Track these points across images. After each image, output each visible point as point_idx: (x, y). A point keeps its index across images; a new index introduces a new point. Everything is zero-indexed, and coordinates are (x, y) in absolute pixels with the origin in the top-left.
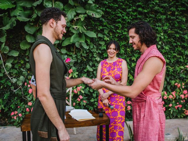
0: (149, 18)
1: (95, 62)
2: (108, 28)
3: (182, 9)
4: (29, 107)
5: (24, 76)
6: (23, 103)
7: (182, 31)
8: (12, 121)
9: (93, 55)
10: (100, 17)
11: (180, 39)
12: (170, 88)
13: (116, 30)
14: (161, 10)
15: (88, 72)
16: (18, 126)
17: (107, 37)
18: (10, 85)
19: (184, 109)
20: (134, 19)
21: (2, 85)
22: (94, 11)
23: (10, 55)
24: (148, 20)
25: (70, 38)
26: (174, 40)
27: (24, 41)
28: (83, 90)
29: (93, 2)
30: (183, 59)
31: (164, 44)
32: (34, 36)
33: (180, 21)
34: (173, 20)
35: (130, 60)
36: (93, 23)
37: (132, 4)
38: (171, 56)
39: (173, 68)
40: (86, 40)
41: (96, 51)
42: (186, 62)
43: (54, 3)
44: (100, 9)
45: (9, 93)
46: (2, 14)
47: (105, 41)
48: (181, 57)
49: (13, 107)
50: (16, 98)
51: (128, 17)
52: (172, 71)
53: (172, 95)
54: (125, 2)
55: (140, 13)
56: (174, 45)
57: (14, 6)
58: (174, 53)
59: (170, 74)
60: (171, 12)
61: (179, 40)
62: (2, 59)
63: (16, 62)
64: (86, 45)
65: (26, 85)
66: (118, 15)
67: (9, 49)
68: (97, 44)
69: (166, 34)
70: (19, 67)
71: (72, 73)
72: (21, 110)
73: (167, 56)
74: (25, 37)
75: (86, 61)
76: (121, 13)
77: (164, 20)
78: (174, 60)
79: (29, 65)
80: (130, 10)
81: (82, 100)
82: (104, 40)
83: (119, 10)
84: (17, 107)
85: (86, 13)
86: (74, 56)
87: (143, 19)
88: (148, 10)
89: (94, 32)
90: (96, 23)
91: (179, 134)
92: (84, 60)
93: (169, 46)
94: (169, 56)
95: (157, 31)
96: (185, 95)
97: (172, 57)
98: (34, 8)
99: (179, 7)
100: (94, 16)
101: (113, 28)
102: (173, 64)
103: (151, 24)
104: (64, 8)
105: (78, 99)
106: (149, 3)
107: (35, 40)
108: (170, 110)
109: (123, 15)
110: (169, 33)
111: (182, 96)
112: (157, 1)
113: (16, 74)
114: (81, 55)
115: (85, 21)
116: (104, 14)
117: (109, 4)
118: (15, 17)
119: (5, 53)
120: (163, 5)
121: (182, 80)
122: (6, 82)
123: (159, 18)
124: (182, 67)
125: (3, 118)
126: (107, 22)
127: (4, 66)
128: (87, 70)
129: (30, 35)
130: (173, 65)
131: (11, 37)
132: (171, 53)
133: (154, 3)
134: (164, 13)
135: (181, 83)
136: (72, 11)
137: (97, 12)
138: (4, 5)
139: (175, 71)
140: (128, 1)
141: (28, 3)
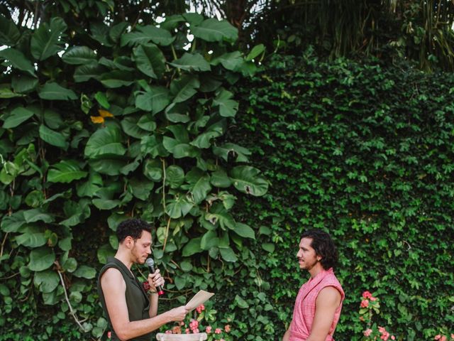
0: (373, 192)
1: (254, 288)
2: (281, 214)
3: (451, 169)
7: (452, 218)
9: (249, 272)
10: (262, 194)
11: (449, 235)
13: (299, 219)
14: (401, 172)
15: (238, 309)
17: (279, 236)
18: (79, 338)
20: (340, 193)
21: (62, 337)
22: (250, 181)
23: (79, 277)
24: (372, 196)
25: (198, 238)
26: (433, 238)
27: (104, 247)
31: (410, 247)
33: (445, 196)
34: (432, 192)
36: (249, 204)
38: (425, 273)
39: (430, 301)
40: (231, 241)
41: (254, 265)
43: (166, 168)
44: (262, 177)
46: (60, 193)
47: (271, 242)
48: (451, 276)
51: (326, 189)
52: (427, 306)
54: (319, 155)
55: (355, 182)
56: (433, 249)
57: (85, 175)
58: (433, 266)
59: (423, 314)
60: (425, 175)
61: (446, 237)
62: (63, 284)
63: (89, 289)
64: (232, 253)
66: (303, 187)
67: (76, 265)
68: (257, 250)
69: (415, 223)
70: (96, 299)
71: (204, 311)
73: (415, 274)
74: (108, 238)
75: (235, 285)
76: (309, 180)
77: (409, 194)
78: (432, 283)
80: (329, 174)
83: (306, 174)
85: (231, 189)
86: (208, 276)
87: (361, 191)
88: (371, 174)
90: (254, 205)
92: (230, 285)
93: (421, 251)
94: (422, 274)
97: (427, 276)
100: (251, 193)
101: (292, 214)
102: (431, 290)
103: (379, 202)
104: (185, 179)
109: (314, 185)
110: (421, 223)
112: (392, 152)
113: (90, 314)
114: (223, 273)
116: (271, 184)
117: (283, 163)
118: (87, 200)
119: (70, 273)
120: (408, 158)
121: (452, 327)
122: (70, 330)
123: (398, 188)
124: (453, 299)
126: (278, 200)
127: (67, 299)
128: (235, 304)
130: (432, 296)
131: (79, 239)
132: (427, 267)
133: (384, 156)
134: (408, 176)
135: (450, 334)
136: (203, 182)
137: (257, 184)
138: (63, 173)
139: (434, 308)
140: (326, 153)
141: (110, 167)
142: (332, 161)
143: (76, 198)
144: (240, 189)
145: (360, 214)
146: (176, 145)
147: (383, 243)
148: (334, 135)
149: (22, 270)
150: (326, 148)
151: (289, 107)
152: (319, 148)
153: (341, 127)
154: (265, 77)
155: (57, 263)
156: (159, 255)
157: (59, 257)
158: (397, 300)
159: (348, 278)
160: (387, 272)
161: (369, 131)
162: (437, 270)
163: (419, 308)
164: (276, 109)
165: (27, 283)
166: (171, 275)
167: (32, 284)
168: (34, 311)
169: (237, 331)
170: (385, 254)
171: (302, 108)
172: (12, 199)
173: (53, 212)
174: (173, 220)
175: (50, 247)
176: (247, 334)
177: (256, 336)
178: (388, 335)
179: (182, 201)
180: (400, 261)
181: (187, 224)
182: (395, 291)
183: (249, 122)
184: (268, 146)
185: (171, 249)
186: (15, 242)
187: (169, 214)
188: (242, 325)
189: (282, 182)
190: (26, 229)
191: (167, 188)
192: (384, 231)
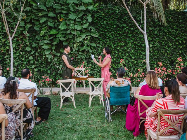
2: (102, 41)
5: (62, 65)
8: (57, 84)
10: (98, 37)
12: (135, 72)
13: (106, 42)
14: (130, 32)
17: (102, 46)
18: (56, 69)
20: (115, 37)
21: (52, 69)
23: (56, 55)
24: (123, 37)
25: (83, 47)
26: (137, 47)
28: (90, 71)
29: (94, 30)
31: (132, 49)
33: (140, 37)
35: (114, 57)
40: (91, 48)
41: (96, 53)
43: (76, 31)
44: (98, 33)
45: (55, 73)
46: (52, 36)
50: (58, 75)
51: (112, 36)
53: (136, 75)
55: (119, 34)
56: (137, 49)
57: (58, 32)
60: (135, 33)
61: (140, 47)
62: (53, 57)
63: (58, 58)
64: (91, 50)
66: (107, 35)
67: (56, 53)
68: (97, 49)
70: (60, 60)
71: (84, 63)
73: (133, 55)
76: (109, 34)
77: (131, 37)
78: (137, 57)
82: (100, 48)
83: (108, 32)
85: (91, 35)
86: (85, 55)
87: (120, 36)
89: (95, 44)
90: (96, 39)
92: (90, 57)
93: (135, 50)
95: (128, 43)
98: (67, 34)
100: (95, 36)
102: (136, 59)
103: (125, 39)
104: (80, 34)
106: (123, 28)
108: (134, 83)
110: (134, 43)
111: (141, 76)
112: (127, 27)
113: (58, 64)
114: (89, 55)
116: (100, 35)
117: (103, 30)
118: (58, 38)
119: (54, 54)
120: (131, 29)
122: (54, 67)
123: (129, 35)
124: (142, 61)
126: (102, 38)
127: (53, 60)
128: (92, 62)
131: (56, 47)
132: (136, 54)
133: (125, 28)
135: (141, 69)
136: (84, 34)
137: (96, 34)
138: (53, 32)
139: (138, 63)
140: (113, 28)
141: (64, 31)
142: (114, 29)
143: (56, 38)
144: (93, 36)
145: (120, 41)
146: (78, 27)
147: (125, 48)
148: (114, 23)
149: (43, 54)
150: (112, 27)
151: (104, 17)
153: (116, 21)
154: (99, 10)
156: (74, 50)
157: (52, 51)
158: (129, 61)
159: (117, 56)
160: (126, 54)
161: (122, 22)
162: (138, 54)
163: (134, 63)
164: (101, 18)
165: (44, 57)
166: (77, 55)
167: (46, 57)
168: (46, 63)
170: (126, 50)
171: (107, 17)
172: (41, 38)
173: (51, 41)
174: (78, 42)
175: (50, 49)
176: (94, 69)
177: (96, 69)
178: (127, 69)
179: (79, 38)
180: (129, 52)
181: (81, 44)
182: (128, 59)
183: (95, 21)
184: (99, 26)
185: (77, 49)
186: (42, 47)
187: (76, 41)
188: (93, 67)
189: (102, 34)
190: (44, 45)
191: (76, 36)
192: (125, 45)
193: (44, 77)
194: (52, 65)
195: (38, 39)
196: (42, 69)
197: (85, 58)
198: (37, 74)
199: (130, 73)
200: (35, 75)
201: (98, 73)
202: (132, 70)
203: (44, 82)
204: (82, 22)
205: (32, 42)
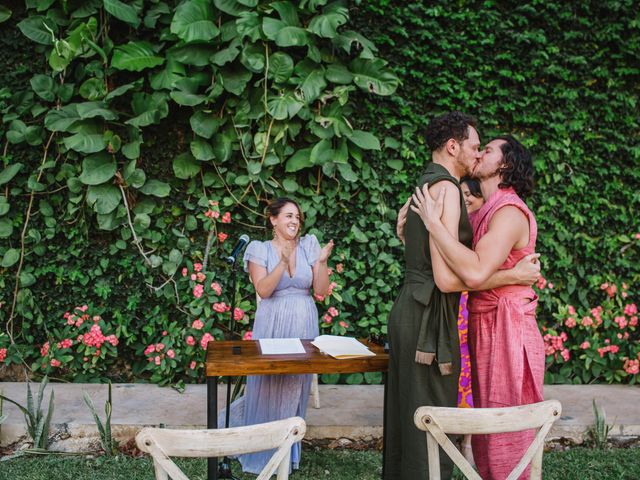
0: (530, 98)
1: (376, 216)
2: (413, 123)
3: (627, 72)
4: (194, 334)
5: (180, 250)
6: (176, 323)
7: (625, 136)
8: (149, 367)
9: (370, 197)
10: (390, 93)
11: (621, 157)
12: (588, 297)
15: (355, 243)
16: (164, 382)
17: (411, 150)
18: (144, 274)
19: (624, 358)
20: (486, 98)
21: (121, 273)
22: (375, 76)
23: (148, 194)
24: (528, 103)
25: (307, 150)
26: (601, 161)
27: (183, 155)
28: (340, 292)
29: (373, 52)
30: (628, 214)
31: (572, 172)
32: (212, 142)
33: (620, 107)
34: (600, 102)
36: (373, 109)
37: (484, 58)
38: (591, 205)
39: (597, 240)
40: (350, 155)
41: (377, 186)
42: (634, 224)
43: (269, 55)
44: (391, 72)
45: (139, 295)
46: (128, 83)
47: (404, 159)
48: (623, 209)
49: (150, 334)
50: (158, 308)
51: (471, 92)
52: (594, 247)
53: (591, 316)
54: (463, 50)
55: (506, 83)
56: (601, 174)
57: (160, 61)
58: (601, 196)
59: (587, 256)
60: (595, 81)
61: (617, 160)
62: (126, 203)
63: (160, 210)
64: (350, 170)
65: (185, 275)
66: (442, 88)
67: (144, 178)
68: (381, 168)
69: (579, 141)
70: (168, 224)
72: (170, 341)
73: (579, 205)
74: (189, 145)
75: (350, 213)
76: (450, 81)
77: (574, 103)
78: (599, 218)
79: (195, 221)
80: (477, 74)
81: (336, 319)
82: (400, 157)
83: (446, 73)
84: (159, 334)
85: (353, 83)
86: (317, 199)
87: (514, 98)
88: (528, 74)
89: (375, 135)
90: (379, 109)
91: (594, 418)
92: (344, 212)
93: (587, 177)
94: (587, 206)
95: (553, 135)
96: (628, 317)
97: (593, 208)
98: (215, 69)
99: (619, 64)
100: (376, 91)
102: (596, 227)
103: (536, 113)
104: (294, 70)
105: (326, 317)
106: (531, 53)
107: (214, 152)
108: (584, 360)
109: (456, 87)
110: (587, 141)
111: (622, 321)
112: (555, 50)
113: (160, 243)
114: (337, 197)
115: (350, 103)
116: (402, 84)
117: (419, 57)
118: (164, 93)
119: (136, 189)
120: (572, 58)
121: (622, 274)
122: (132, 264)
123: (560, 95)
124: (624, 239)
125: (119, 362)
126: (410, 105)
127: (130, 223)
128: (352, 237)
129: (201, 139)
130: (598, 232)
131: (149, 145)
132: (593, 197)
133: (545, 54)
134: (573, 82)
135: (620, 282)
136: (316, 76)
137: (384, 80)
138: (134, 58)
139: (601, 249)
140: (472, 48)
141: (198, 55)
142: (479, 59)
143: (148, 90)
144: (362, 86)
145: (511, 126)
146: (281, 27)
147: (540, 165)
148: (482, 25)
149: (70, 183)
150: (472, 42)
152: (463, 41)
153: (492, 14)
155: (119, 175)
156: (255, 169)
157: (121, 168)
158: (556, 238)
160: (544, 201)
161: (526, 21)
162: (606, 201)
163: (583, 248)
165: (77, 200)
166: (270, 197)
167: (83, 202)
168: (84, 237)
169: (352, 272)
170: (541, 178)
172: (61, 88)
173: (117, 109)
174: (277, 122)
175: (111, 154)
176: (363, 278)
177: (376, 279)
178: (545, 282)
179: (288, 98)
180: (559, 188)
181: (295, 130)
182: (554, 226)
183: (377, 4)
184: (400, 35)
185: (272, 161)
186: (64, 144)
187: (271, 113)
188: (359, 265)
189: (416, 81)
190: (79, 129)
191: (270, 82)
192: (540, 150)
193: (71, 321)
194: (120, 251)
195: (42, 95)
196: (62, 269)
197: (313, 213)
198: (31, 302)
199: (563, 303)
200: (19, 309)
201: (385, 302)
202: (571, 290)
203: (74, 348)
204: (306, 6)
205: (5, 111)
